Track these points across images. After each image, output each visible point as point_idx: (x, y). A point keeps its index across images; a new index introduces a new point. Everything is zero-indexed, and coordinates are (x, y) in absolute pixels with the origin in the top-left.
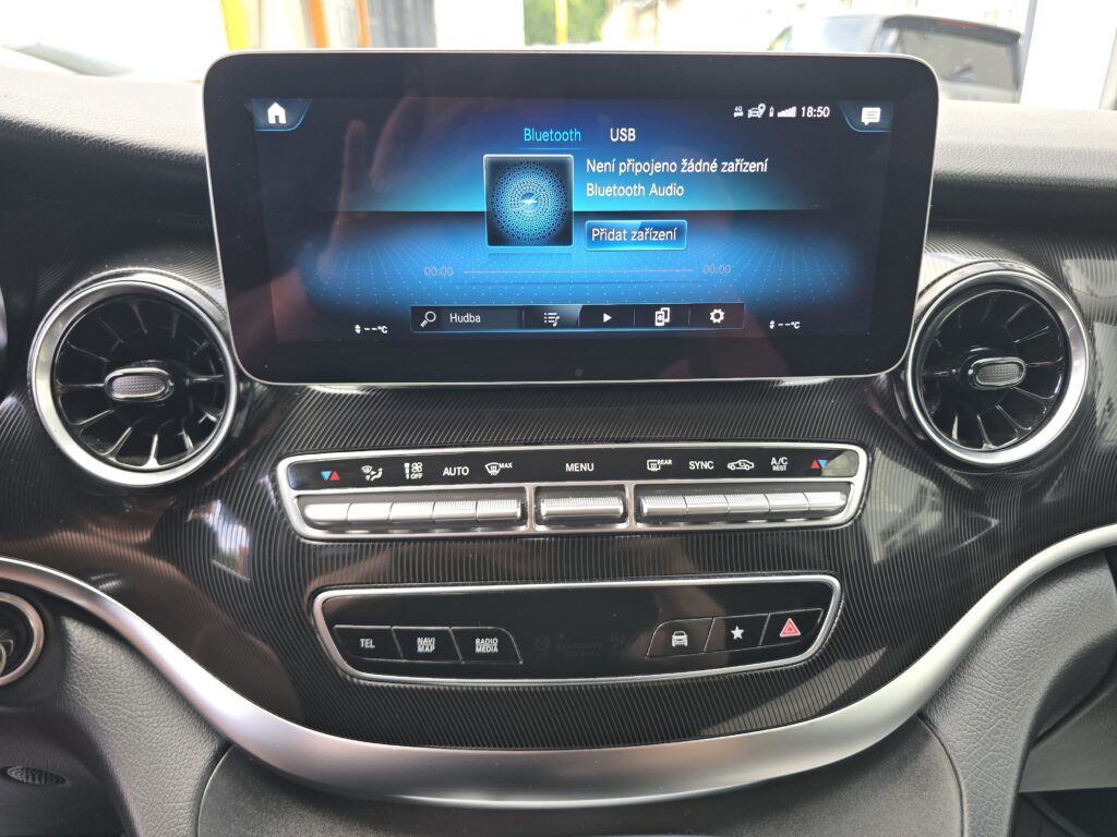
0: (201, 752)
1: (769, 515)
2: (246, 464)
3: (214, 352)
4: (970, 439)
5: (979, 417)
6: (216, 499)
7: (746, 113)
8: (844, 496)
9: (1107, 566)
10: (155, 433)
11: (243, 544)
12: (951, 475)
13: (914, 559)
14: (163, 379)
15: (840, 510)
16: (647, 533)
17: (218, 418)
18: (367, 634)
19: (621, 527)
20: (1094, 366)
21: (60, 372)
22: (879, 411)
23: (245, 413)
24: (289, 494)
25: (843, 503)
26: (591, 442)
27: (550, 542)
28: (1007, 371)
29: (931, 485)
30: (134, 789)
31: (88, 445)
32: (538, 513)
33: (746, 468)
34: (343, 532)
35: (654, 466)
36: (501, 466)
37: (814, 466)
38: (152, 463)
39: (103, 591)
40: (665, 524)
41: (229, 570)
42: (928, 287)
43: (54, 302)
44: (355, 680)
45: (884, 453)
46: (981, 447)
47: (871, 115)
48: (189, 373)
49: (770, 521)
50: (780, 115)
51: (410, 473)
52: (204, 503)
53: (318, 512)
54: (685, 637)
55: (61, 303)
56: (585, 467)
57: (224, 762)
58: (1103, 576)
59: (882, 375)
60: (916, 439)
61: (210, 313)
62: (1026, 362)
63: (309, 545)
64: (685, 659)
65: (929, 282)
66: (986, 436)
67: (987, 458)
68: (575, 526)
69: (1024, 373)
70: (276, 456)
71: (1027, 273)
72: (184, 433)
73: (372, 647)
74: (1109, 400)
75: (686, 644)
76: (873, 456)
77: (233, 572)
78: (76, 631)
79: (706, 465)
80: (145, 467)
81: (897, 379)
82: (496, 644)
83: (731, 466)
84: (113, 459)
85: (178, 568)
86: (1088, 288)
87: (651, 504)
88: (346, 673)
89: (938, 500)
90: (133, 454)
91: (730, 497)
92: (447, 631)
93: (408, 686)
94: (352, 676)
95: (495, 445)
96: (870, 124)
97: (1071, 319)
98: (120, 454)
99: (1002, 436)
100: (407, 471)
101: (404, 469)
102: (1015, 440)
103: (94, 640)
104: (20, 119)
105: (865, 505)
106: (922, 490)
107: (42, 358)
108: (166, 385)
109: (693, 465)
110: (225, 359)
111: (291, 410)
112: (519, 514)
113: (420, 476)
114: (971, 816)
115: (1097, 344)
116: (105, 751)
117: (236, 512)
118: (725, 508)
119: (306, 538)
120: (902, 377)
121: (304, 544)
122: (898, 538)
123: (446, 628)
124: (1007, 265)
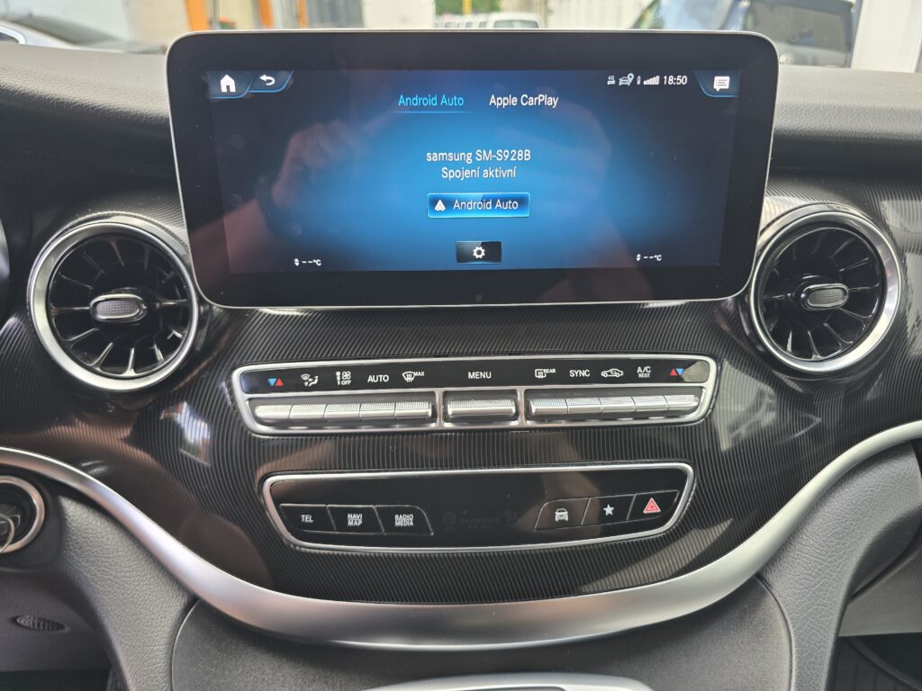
0: (174, 605)
1: (636, 415)
2: (207, 373)
3: (179, 281)
4: (802, 351)
5: (809, 333)
6: (182, 401)
7: (617, 81)
8: (697, 399)
9: (914, 455)
10: (131, 347)
11: (206, 436)
12: (786, 380)
13: (754, 450)
14: (138, 303)
15: (694, 409)
16: (535, 429)
17: (183, 335)
18: (307, 511)
19: (514, 424)
20: (906, 289)
21: (53, 298)
22: (725, 327)
23: (205, 330)
24: (242, 398)
25: (695, 404)
26: (489, 354)
27: (455, 436)
28: (833, 295)
29: (768, 390)
30: (120, 635)
31: (78, 358)
32: (445, 413)
33: (617, 375)
34: (285, 428)
35: (540, 374)
36: (416, 374)
37: (673, 373)
38: (130, 372)
39: (92, 475)
40: (550, 421)
41: (193, 457)
42: (768, 225)
43: (48, 240)
44: (298, 548)
45: (730, 363)
46: (811, 357)
47: (722, 83)
48: (159, 298)
49: (636, 419)
50: (645, 83)
51: (341, 380)
52: (172, 405)
53: (264, 411)
54: (566, 513)
55: (53, 241)
56: (484, 375)
57: (192, 614)
58: (910, 463)
59: (730, 298)
60: (757, 351)
61: (176, 249)
62: (849, 287)
63: (259, 439)
64: (567, 531)
65: (769, 221)
66: (814, 348)
67: (816, 367)
68: (476, 423)
69: (847, 297)
70: (231, 365)
71: (853, 214)
72: (155, 347)
73: (311, 521)
74: (918, 317)
75: (567, 519)
76: (721, 365)
77: (198, 459)
78: (71, 508)
79: (584, 373)
80: (125, 375)
81: (742, 302)
82: (411, 519)
83: (604, 374)
84: (98, 369)
85: (152, 456)
86: (901, 225)
87: (538, 406)
88: (290, 542)
89: (773, 402)
90: (114, 365)
91: (602, 400)
92: (372, 508)
93: (340, 553)
94: (295, 545)
95: (411, 357)
96: (721, 90)
97: (887, 251)
98: (104, 365)
99: (828, 347)
100: (339, 378)
101: (336, 376)
102: (839, 351)
103: (85, 515)
104: (16, 88)
105: (714, 406)
106: (761, 394)
107: (38, 286)
108: (140, 308)
109: (573, 373)
110: (188, 287)
111: (243, 328)
112: (430, 414)
113: (349, 382)
114: (798, 658)
115: (908, 272)
116: (96, 605)
117: (200, 411)
118: (599, 408)
119: (256, 433)
120: (746, 300)
121: (255, 438)
122: (743, 431)
123: (371, 506)
124: (835, 207)
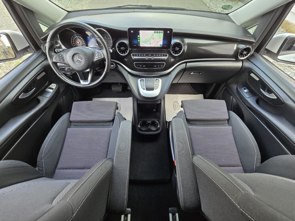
1: (161, 59)
12: (174, 56)
14: (124, 48)
15: (166, 58)
19: (152, 59)
26: (150, 53)
33: (160, 55)
34: (135, 59)
35: (154, 55)
36: (145, 55)
37: (164, 55)
53: (134, 57)
55: (118, 43)
61: (127, 44)
62: (179, 48)
64: (155, 67)
65: (172, 42)
66: (176, 54)
68: (149, 59)
70: (131, 54)
72: (126, 52)
73: (137, 66)
76: (168, 55)
81: (170, 50)
82: (145, 66)
87: (154, 58)
91: (159, 57)
93: (139, 68)
95: (145, 53)
98: (122, 53)
103: (119, 65)
107: (117, 46)
109: (157, 55)
110: (128, 47)
111: (132, 51)
112: (146, 58)
113: (140, 55)
123: (142, 65)
